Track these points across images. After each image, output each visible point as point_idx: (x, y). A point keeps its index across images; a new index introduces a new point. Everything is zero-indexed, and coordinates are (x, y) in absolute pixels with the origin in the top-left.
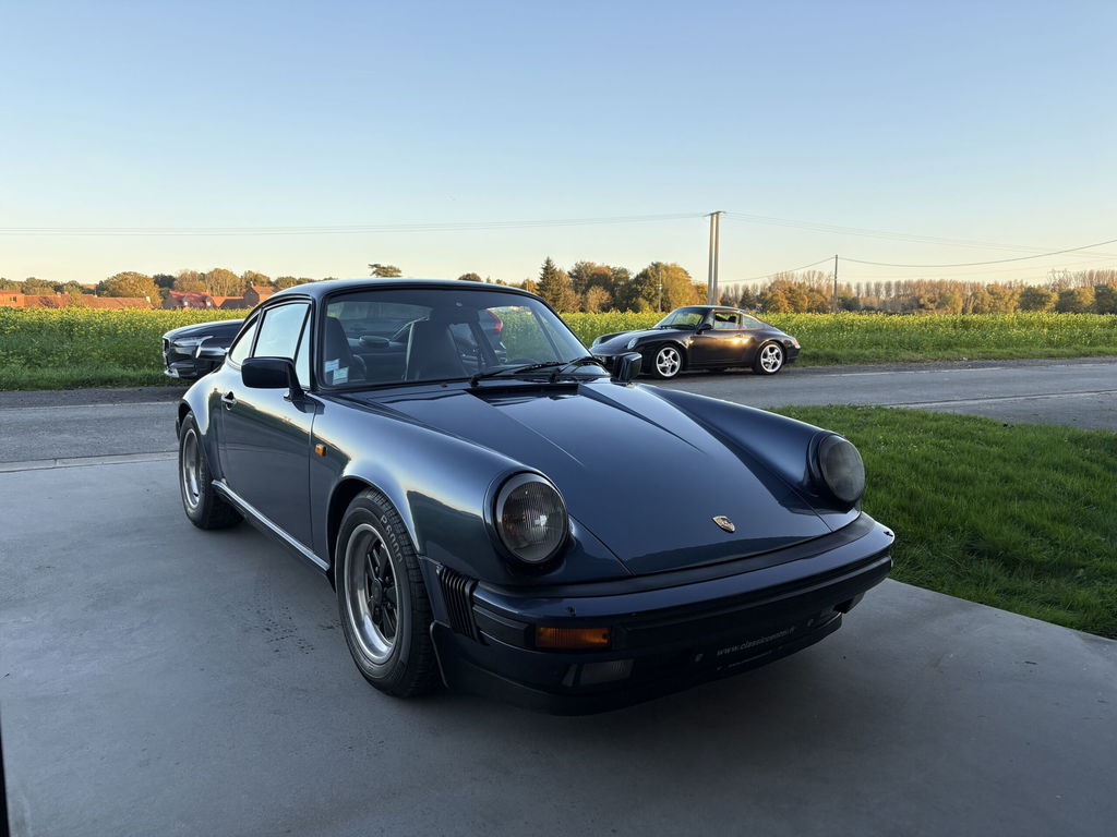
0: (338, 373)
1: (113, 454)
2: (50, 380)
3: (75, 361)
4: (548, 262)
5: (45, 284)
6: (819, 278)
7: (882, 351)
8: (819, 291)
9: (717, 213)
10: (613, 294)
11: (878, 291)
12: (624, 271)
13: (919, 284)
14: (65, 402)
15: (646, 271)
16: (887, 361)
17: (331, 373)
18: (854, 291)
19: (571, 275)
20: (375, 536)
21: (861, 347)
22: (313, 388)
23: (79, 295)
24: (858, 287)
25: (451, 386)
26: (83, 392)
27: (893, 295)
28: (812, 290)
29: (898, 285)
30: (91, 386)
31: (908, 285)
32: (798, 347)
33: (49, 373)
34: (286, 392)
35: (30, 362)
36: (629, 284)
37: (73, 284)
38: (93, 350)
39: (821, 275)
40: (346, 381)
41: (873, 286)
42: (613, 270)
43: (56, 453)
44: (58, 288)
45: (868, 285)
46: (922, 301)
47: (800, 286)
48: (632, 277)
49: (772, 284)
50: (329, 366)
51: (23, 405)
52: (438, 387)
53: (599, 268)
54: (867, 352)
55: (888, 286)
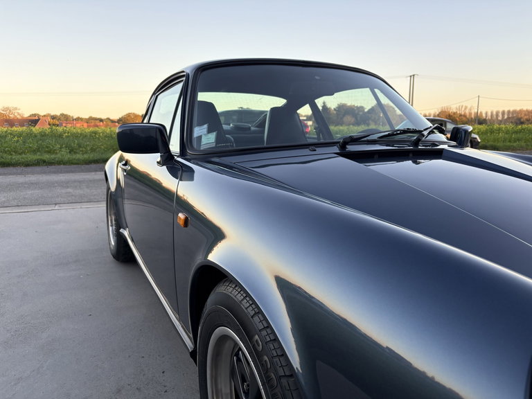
0: (206, 138)
1: (89, 201)
2: (79, 159)
3: (93, 150)
4: (324, 103)
5: (96, 119)
6: (465, 109)
7: (523, 144)
8: (465, 116)
9: (414, 75)
10: (356, 119)
11: (497, 115)
12: (362, 107)
13: (521, 111)
14: (82, 171)
15: (373, 107)
16: (527, 149)
17: (200, 138)
18: (484, 115)
19: (335, 109)
20: (236, 344)
21: (510, 141)
22: (183, 153)
23: (110, 123)
24: (486, 113)
25: (319, 150)
26: (93, 166)
27: (506, 117)
28: (461, 115)
29: (509, 112)
30: (98, 163)
31: (514, 112)
32: (479, 141)
33: (79, 156)
34: (157, 157)
35: (72, 151)
36: (365, 113)
37: (108, 119)
38: (102, 145)
39: (466, 108)
40: (214, 145)
41: (495, 113)
42: (357, 107)
43: (58, 200)
44: (101, 120)
45: (492, 113)
46: (522, 120)
47: (454, 113)
48: (366, 110)
49: (440, 113)
50: (198, 131)
51: (61, 173)
52: (306, 151)
53: (349, 106)
54: (515, 144)
55: (503, 113)
